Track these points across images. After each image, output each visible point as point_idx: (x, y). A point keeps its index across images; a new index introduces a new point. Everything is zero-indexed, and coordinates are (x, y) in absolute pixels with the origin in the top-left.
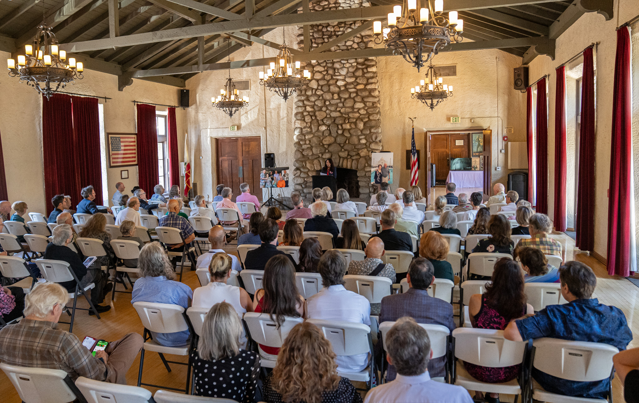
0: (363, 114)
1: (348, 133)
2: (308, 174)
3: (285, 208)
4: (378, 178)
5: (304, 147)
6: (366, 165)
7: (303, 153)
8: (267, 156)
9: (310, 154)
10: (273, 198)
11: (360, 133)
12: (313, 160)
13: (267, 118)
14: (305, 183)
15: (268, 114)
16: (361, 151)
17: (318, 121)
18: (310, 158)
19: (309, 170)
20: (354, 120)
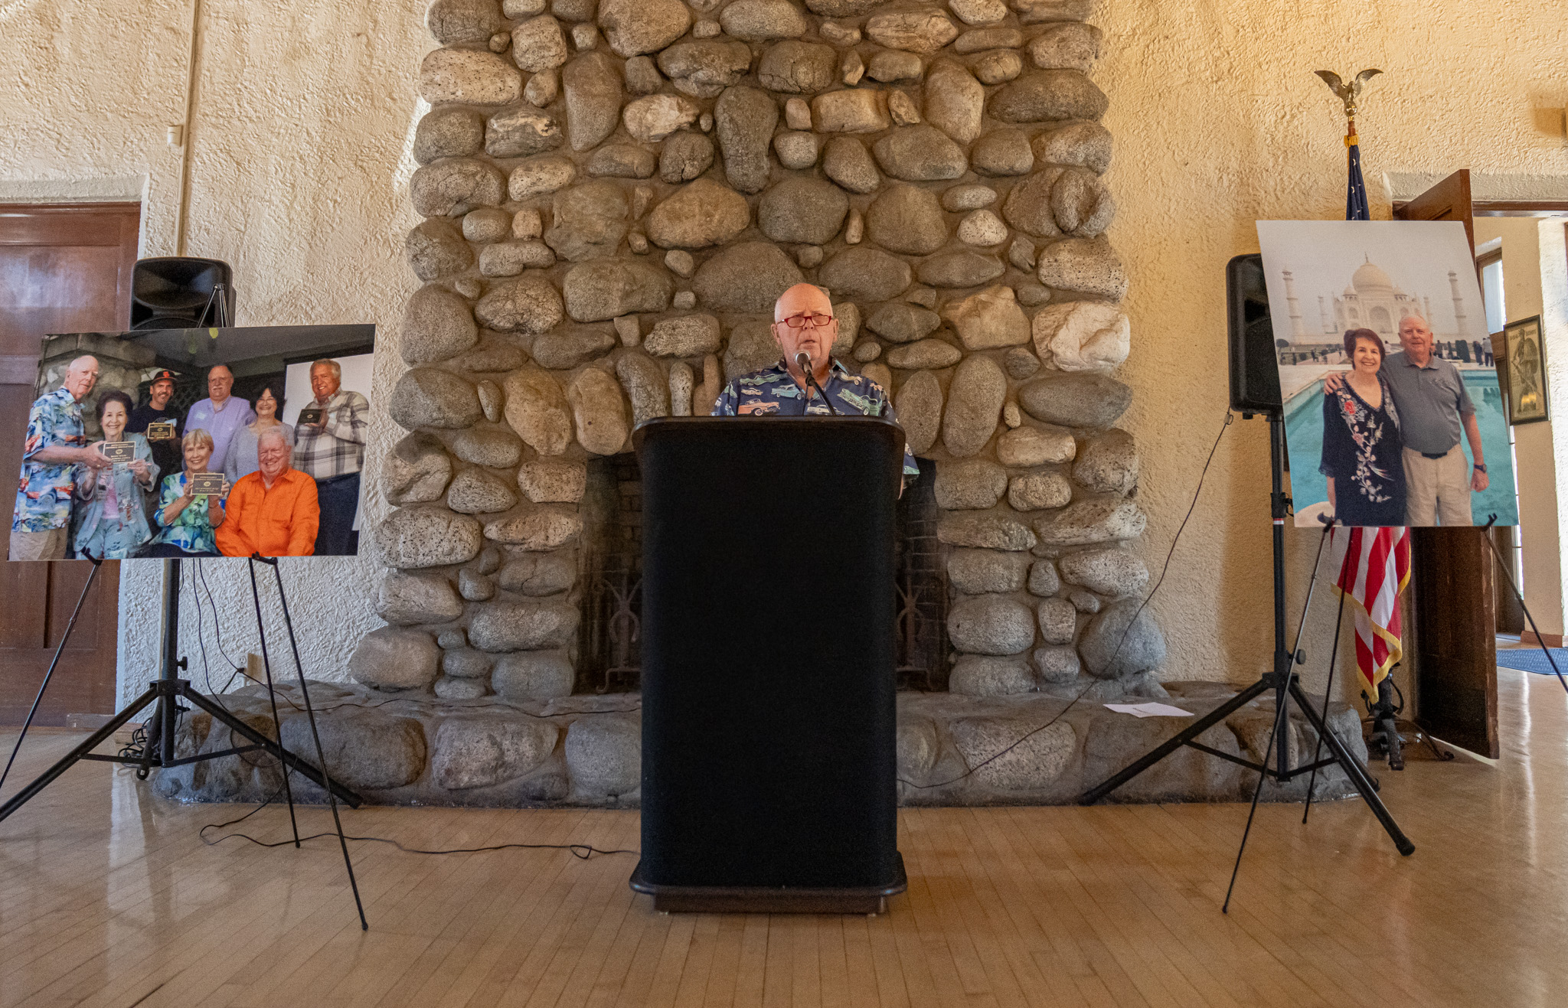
0: (982, 26)
1: (866, 164)
2: (515, 489)
3: (299, 782)
4: (1366, 468)
5: (493, 260)
6: (1014, 416)
7: (483, 311)
8: (157, 284)
9: (545, 316)
10: (186, 688)
11: (960, 166)
12: (562, 371)
13: (205, 63)
14: (487, 560)
15: (216, 33)
16: (965, 305)
17: (617, 62)
18: (541, 350)
19: (527, 454)
20: (916, 68)
